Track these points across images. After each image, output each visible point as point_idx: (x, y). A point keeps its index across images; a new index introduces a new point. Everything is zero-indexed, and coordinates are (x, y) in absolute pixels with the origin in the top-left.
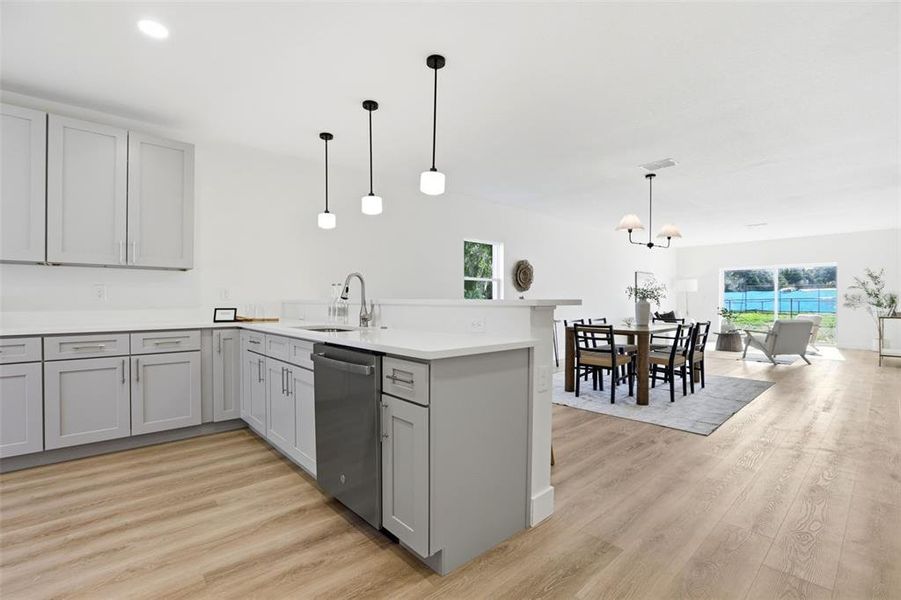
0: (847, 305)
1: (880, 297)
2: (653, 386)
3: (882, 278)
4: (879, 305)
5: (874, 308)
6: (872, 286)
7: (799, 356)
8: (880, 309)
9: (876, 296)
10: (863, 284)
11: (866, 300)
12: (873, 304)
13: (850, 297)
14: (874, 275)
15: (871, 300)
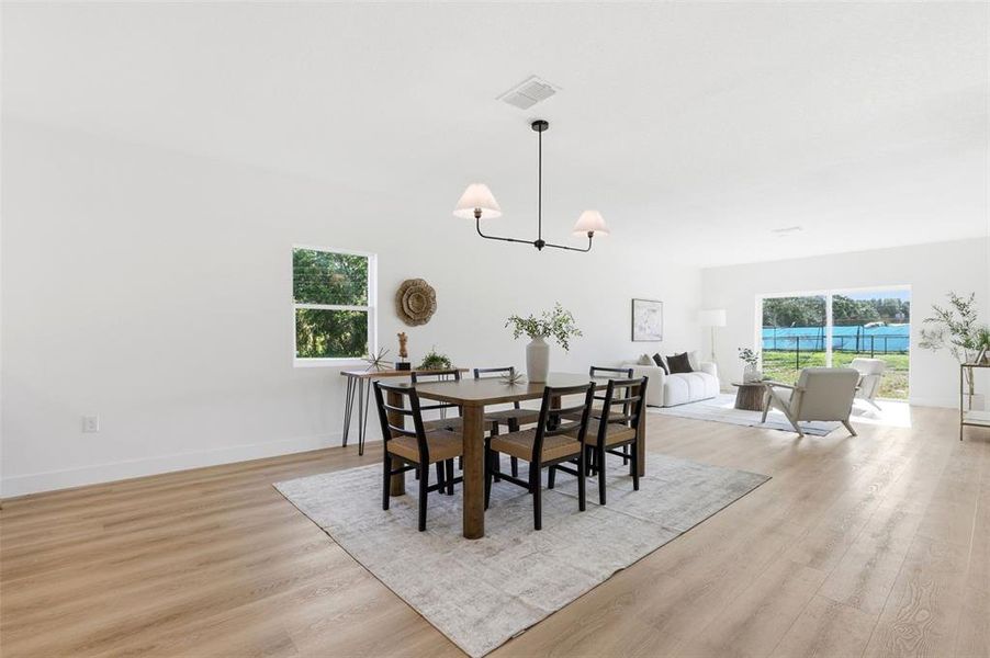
0: (925, 345)
1: (970, 333)
2: (551, 485)
3: (972, 307)
4: (968, 345)
5: (961, 350)
6: (957, 318)
7: (840, 423)
8: (969, 351)
9: (965, 332)
10: (946, 315)
11: (949, 337)
12: (960, 344)
13: (928, 333)
14: (961, 301)
15: (958, 338)
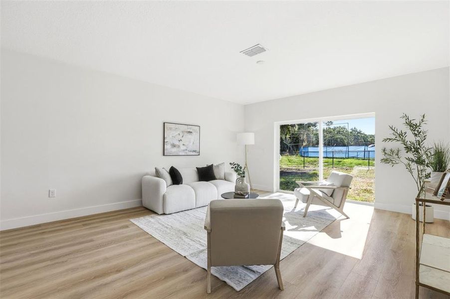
0: (386, 161)
1: (422, 152)
3: (423, 128)
4: (420, 162)
5: (414, 166)
6: (410, 138)
9: (417, 150)
10: (401, 135)
11: (405, 155)
12: (413, 161)
13: (388, 152)
14: (414, 122)
15: (411, 155)
